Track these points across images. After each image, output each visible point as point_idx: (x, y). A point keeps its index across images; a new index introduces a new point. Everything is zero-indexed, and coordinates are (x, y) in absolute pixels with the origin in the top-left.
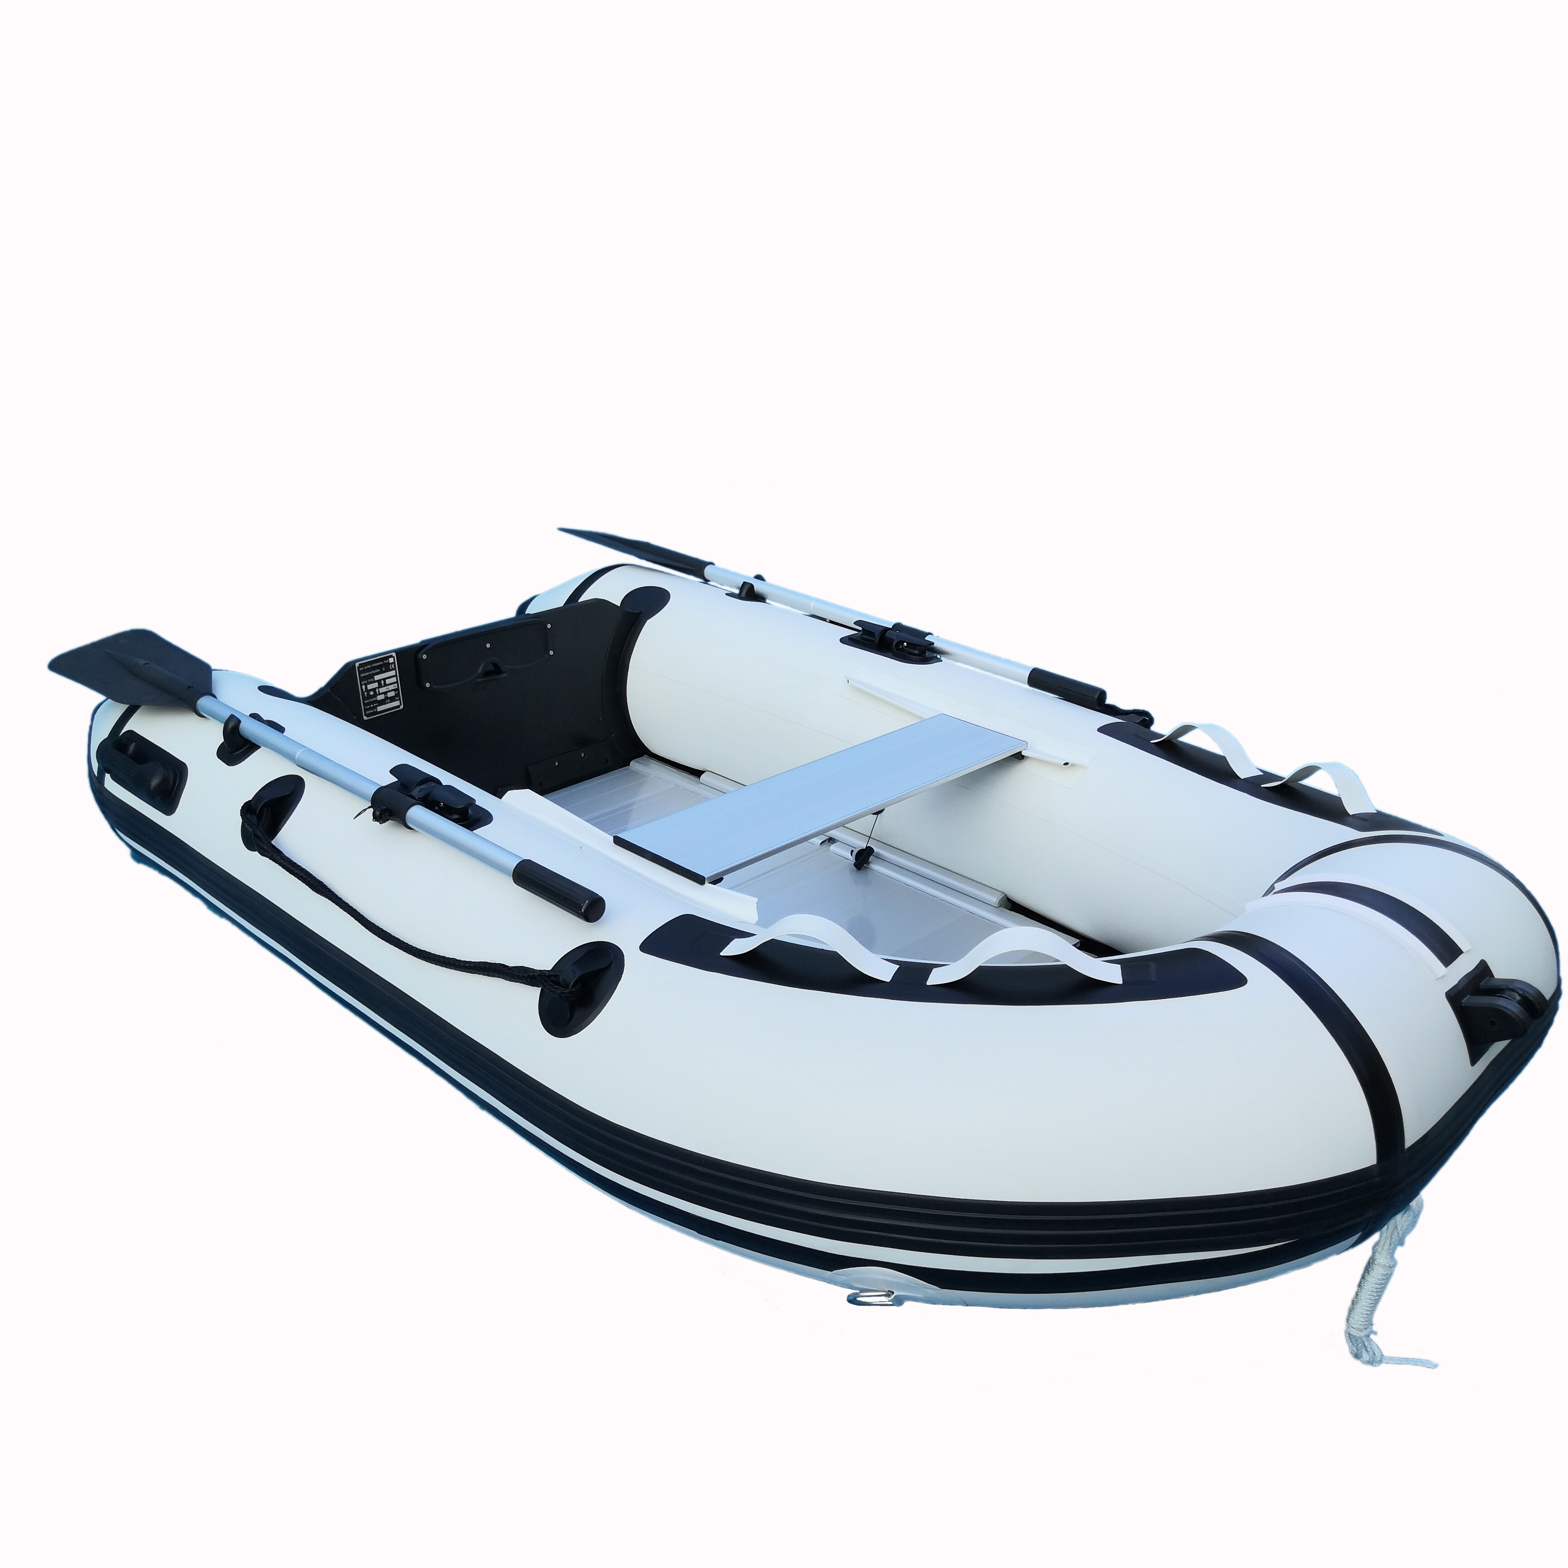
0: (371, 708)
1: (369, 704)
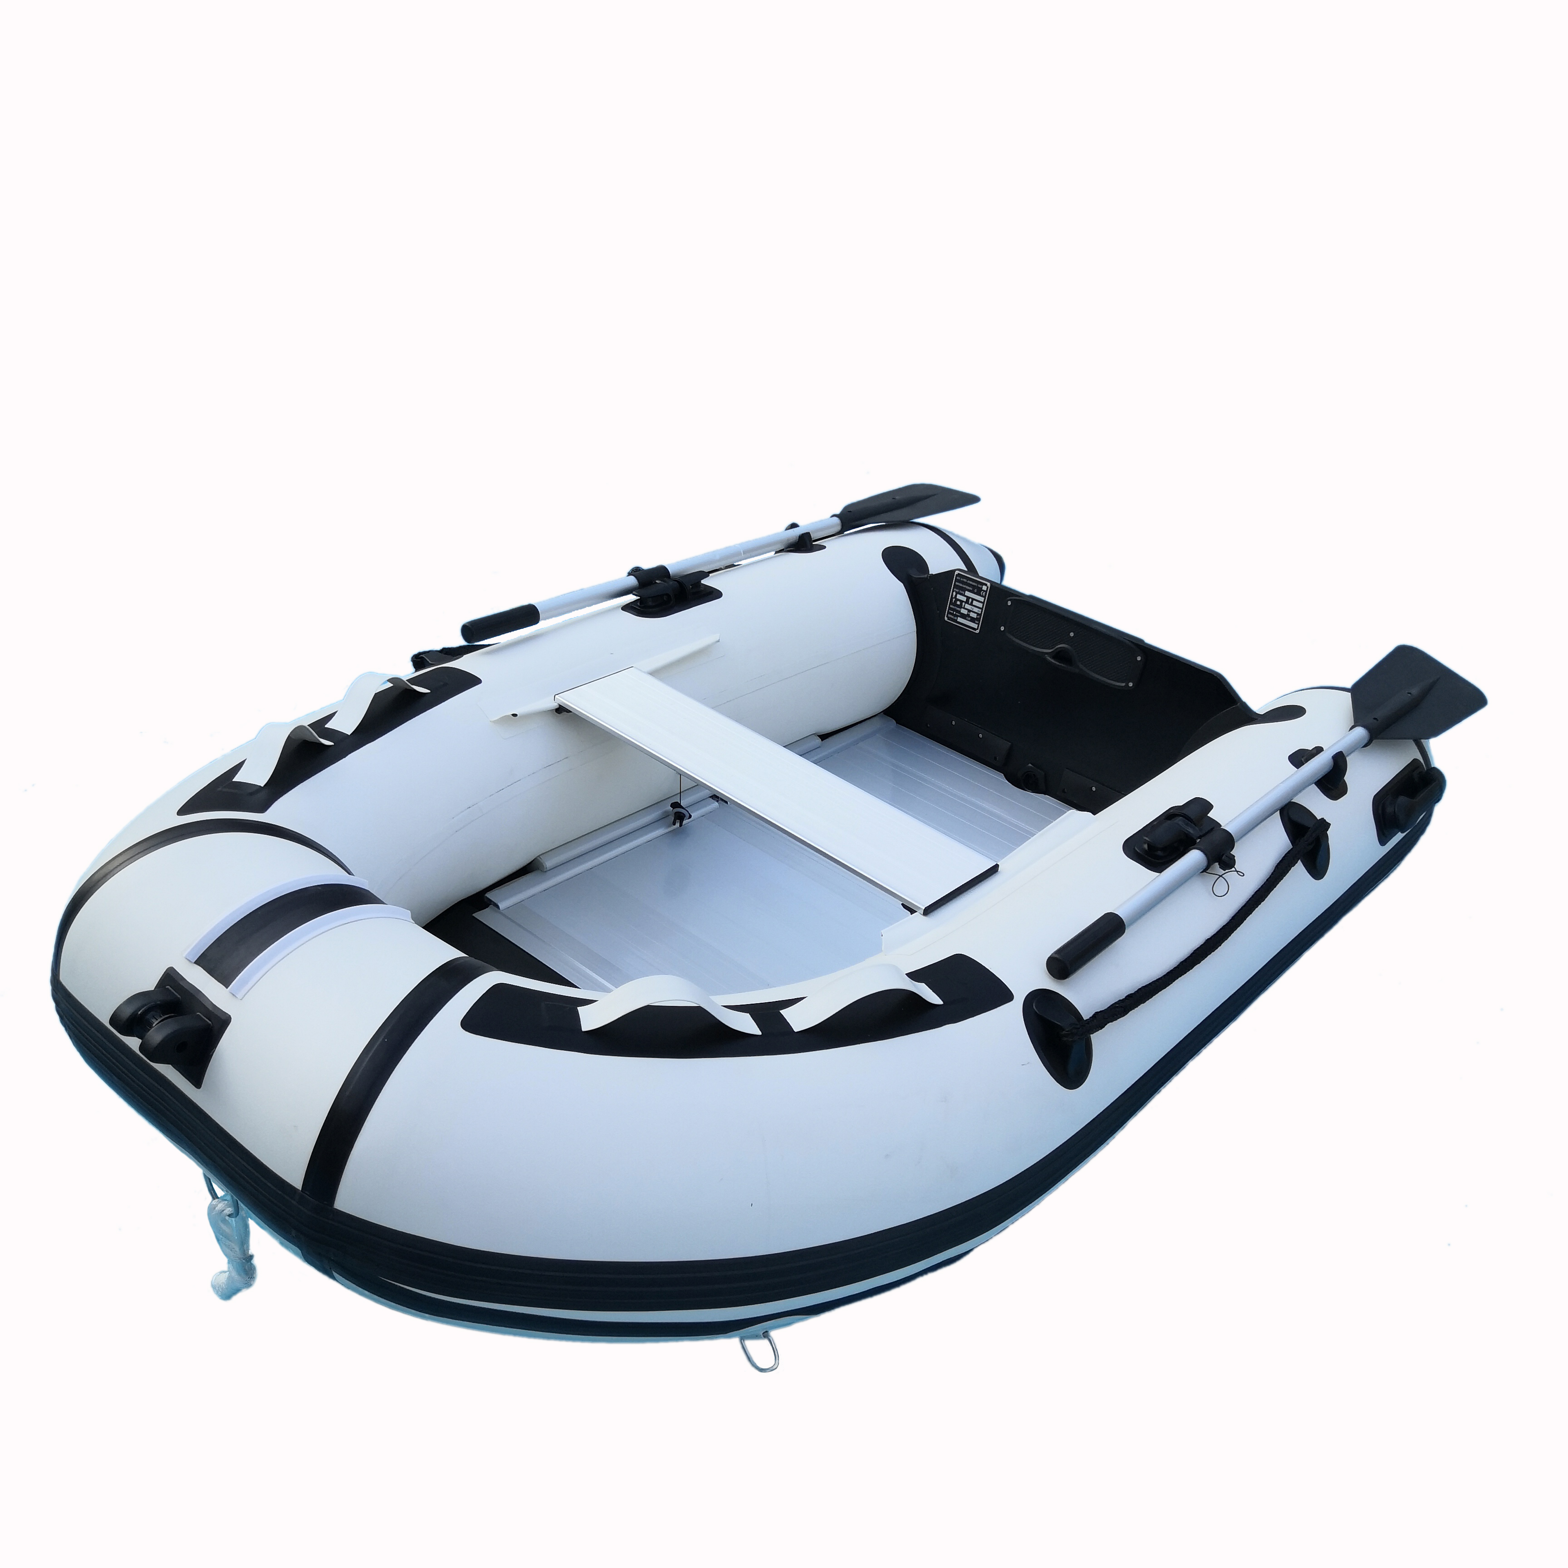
0: (952, 614)
1: (954, 610)
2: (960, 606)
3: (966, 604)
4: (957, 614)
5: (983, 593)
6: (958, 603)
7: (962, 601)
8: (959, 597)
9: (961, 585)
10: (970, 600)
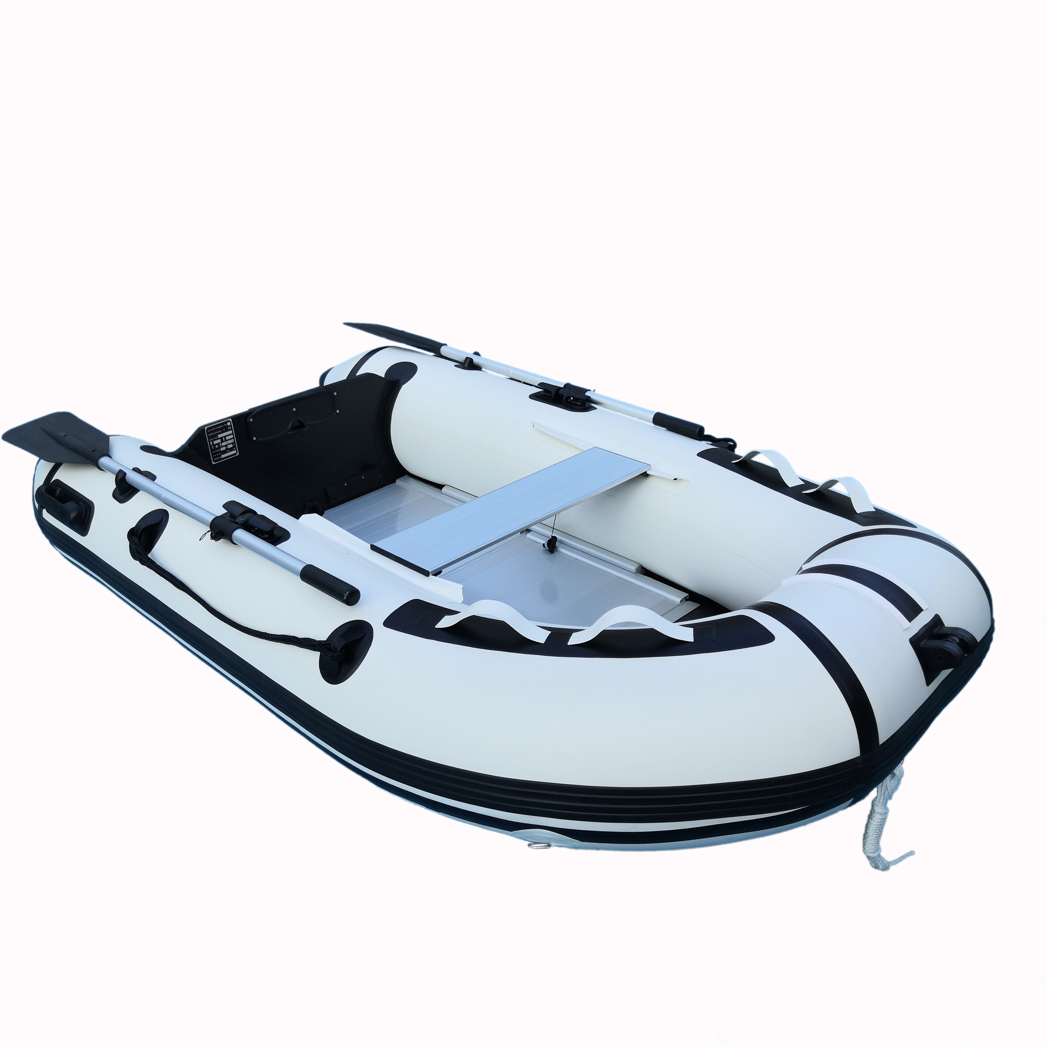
0: (217, 457)
1: (215, 454)
2: (219, 447)
3: (222, 443)
4: (219, 454)
5: (229, 428)
6: (217, 446)
7: (218, 444)
8: (215, 442)
9: (213, 434)
10: (224, 438)
